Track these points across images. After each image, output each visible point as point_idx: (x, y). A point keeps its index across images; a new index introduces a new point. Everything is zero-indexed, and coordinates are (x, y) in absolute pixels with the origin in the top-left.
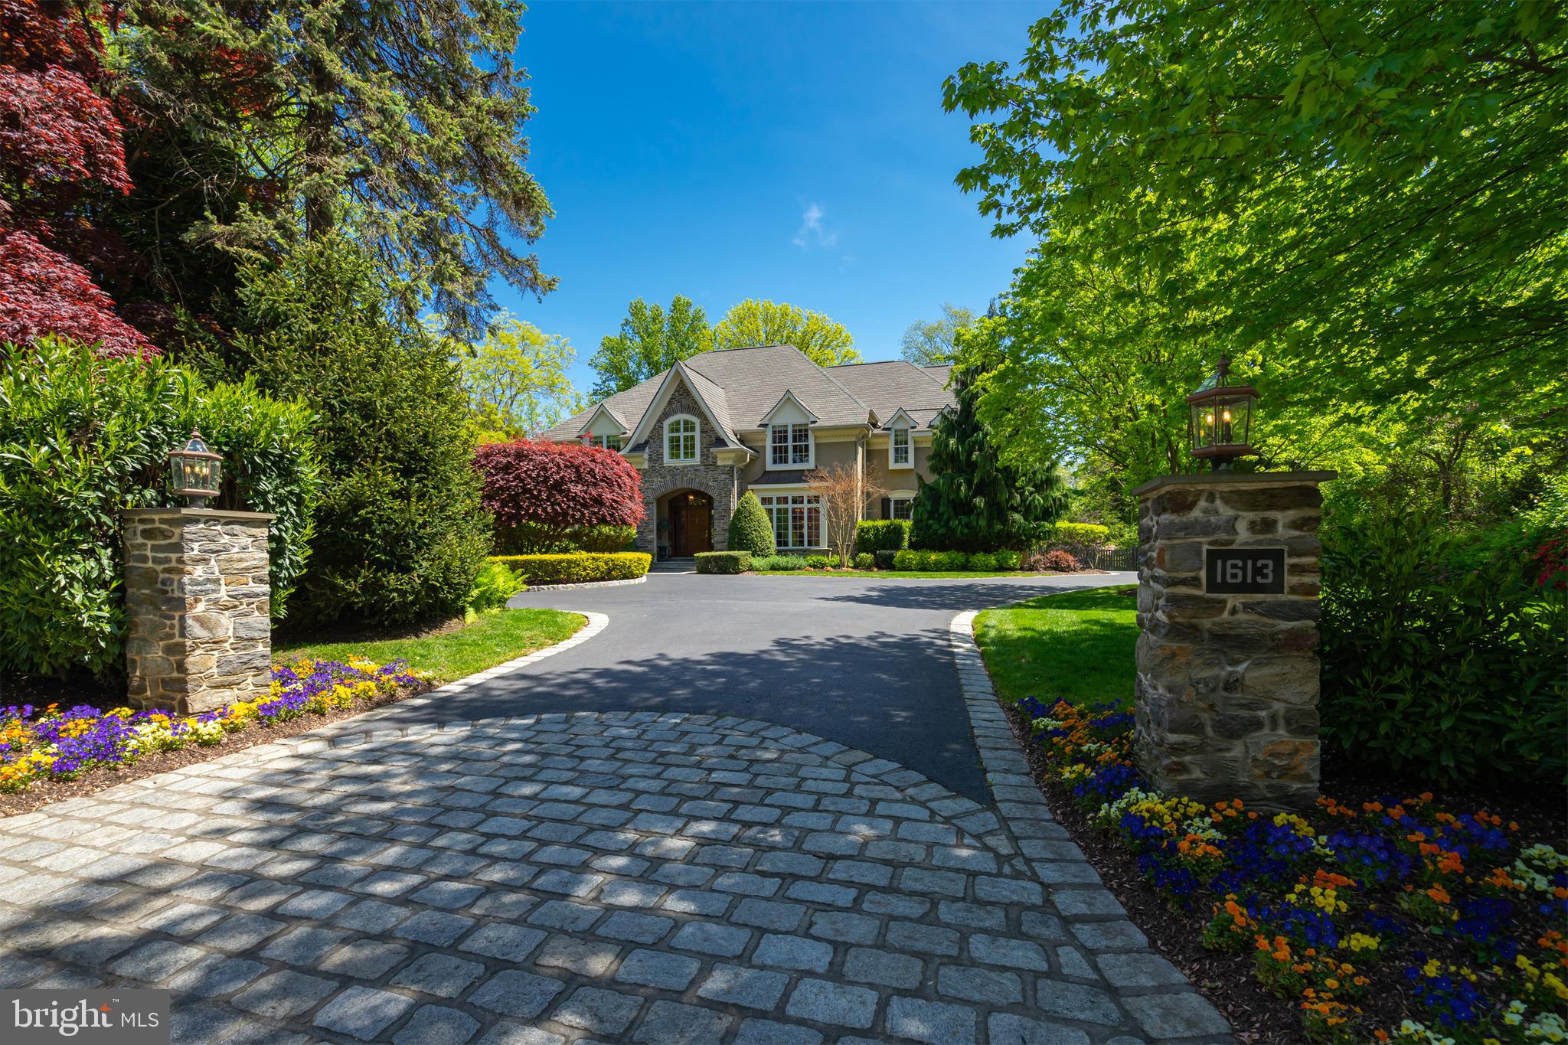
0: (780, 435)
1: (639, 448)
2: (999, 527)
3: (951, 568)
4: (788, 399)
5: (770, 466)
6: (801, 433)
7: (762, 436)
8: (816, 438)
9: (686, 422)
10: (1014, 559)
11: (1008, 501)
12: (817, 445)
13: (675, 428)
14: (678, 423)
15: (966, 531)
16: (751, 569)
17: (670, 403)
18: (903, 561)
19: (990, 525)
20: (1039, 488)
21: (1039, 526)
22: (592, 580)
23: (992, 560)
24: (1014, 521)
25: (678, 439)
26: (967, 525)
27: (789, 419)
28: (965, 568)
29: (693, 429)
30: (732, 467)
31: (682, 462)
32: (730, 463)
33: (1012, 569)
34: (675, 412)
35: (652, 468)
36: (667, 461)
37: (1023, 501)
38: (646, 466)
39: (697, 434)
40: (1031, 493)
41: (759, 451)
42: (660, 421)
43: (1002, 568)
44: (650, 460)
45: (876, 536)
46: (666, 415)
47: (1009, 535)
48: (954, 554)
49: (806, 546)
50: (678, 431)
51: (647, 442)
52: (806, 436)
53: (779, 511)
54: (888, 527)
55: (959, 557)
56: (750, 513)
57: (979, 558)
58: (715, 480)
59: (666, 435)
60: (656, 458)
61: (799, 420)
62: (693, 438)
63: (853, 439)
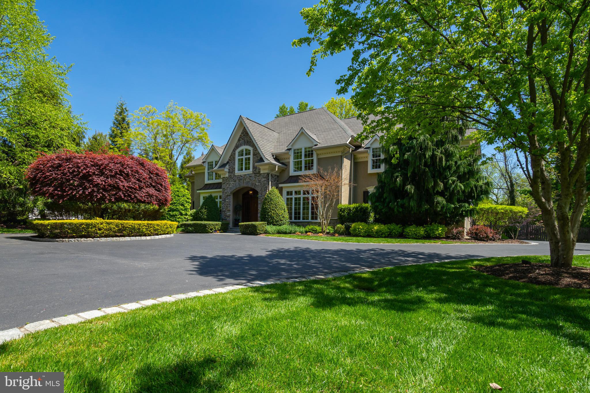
0: (297, 154)
1: (223, 166)
2: (427, 207)
3: (390, 235)
4: (302, 133)
5: (292, 173)
6: (309, 153)
7: (286, 156)
8: (317, 155)
9: (246, 150)
10: (440, 230)
11: (434, 187)
12: (319, 160)
13: (241, 154)
14: (242, 151)
15: (401, 210)
16: (266, 232)
17: (239, 140)
18: (355, 230)
19: (419, 206)
20: (462, 178)
21: (461, 207)
22: (106, 236)
23: (422, 231)
24: (438, 203)
25: (242, 159)
26: (402, 206)
27: (302, 145)
28: (402, 236)
29: (249, 154)
30: (268, 174)
31: (244, 172)
32: (266, 171)
33: (438, 238)
34: (241, 145)
35: (230, 176)
36: (237, 172)
37: (446, 188)
38: (227, 175)
39: (251, 156)
40: (454, 182)
41: (286, 165)
42: (234, 150)
43: (428, 237)
44: (229, 172)
45: (348, 214)
46: (237, 147)
47: (436, 213)
48: (393, 226)
49: (310, 220)
50: (242, 155)
51: (228, 162)
52: (312, 154)
53: (296, 199)
54: (357, 208)
55: (396, 228)
56: (271, 200)
57: (411, 229)
58: (259, 182)
59: (237, 158)
60: (232, 171)
61: (308, 145)
62: (249, 159)
63: (340, 154)
